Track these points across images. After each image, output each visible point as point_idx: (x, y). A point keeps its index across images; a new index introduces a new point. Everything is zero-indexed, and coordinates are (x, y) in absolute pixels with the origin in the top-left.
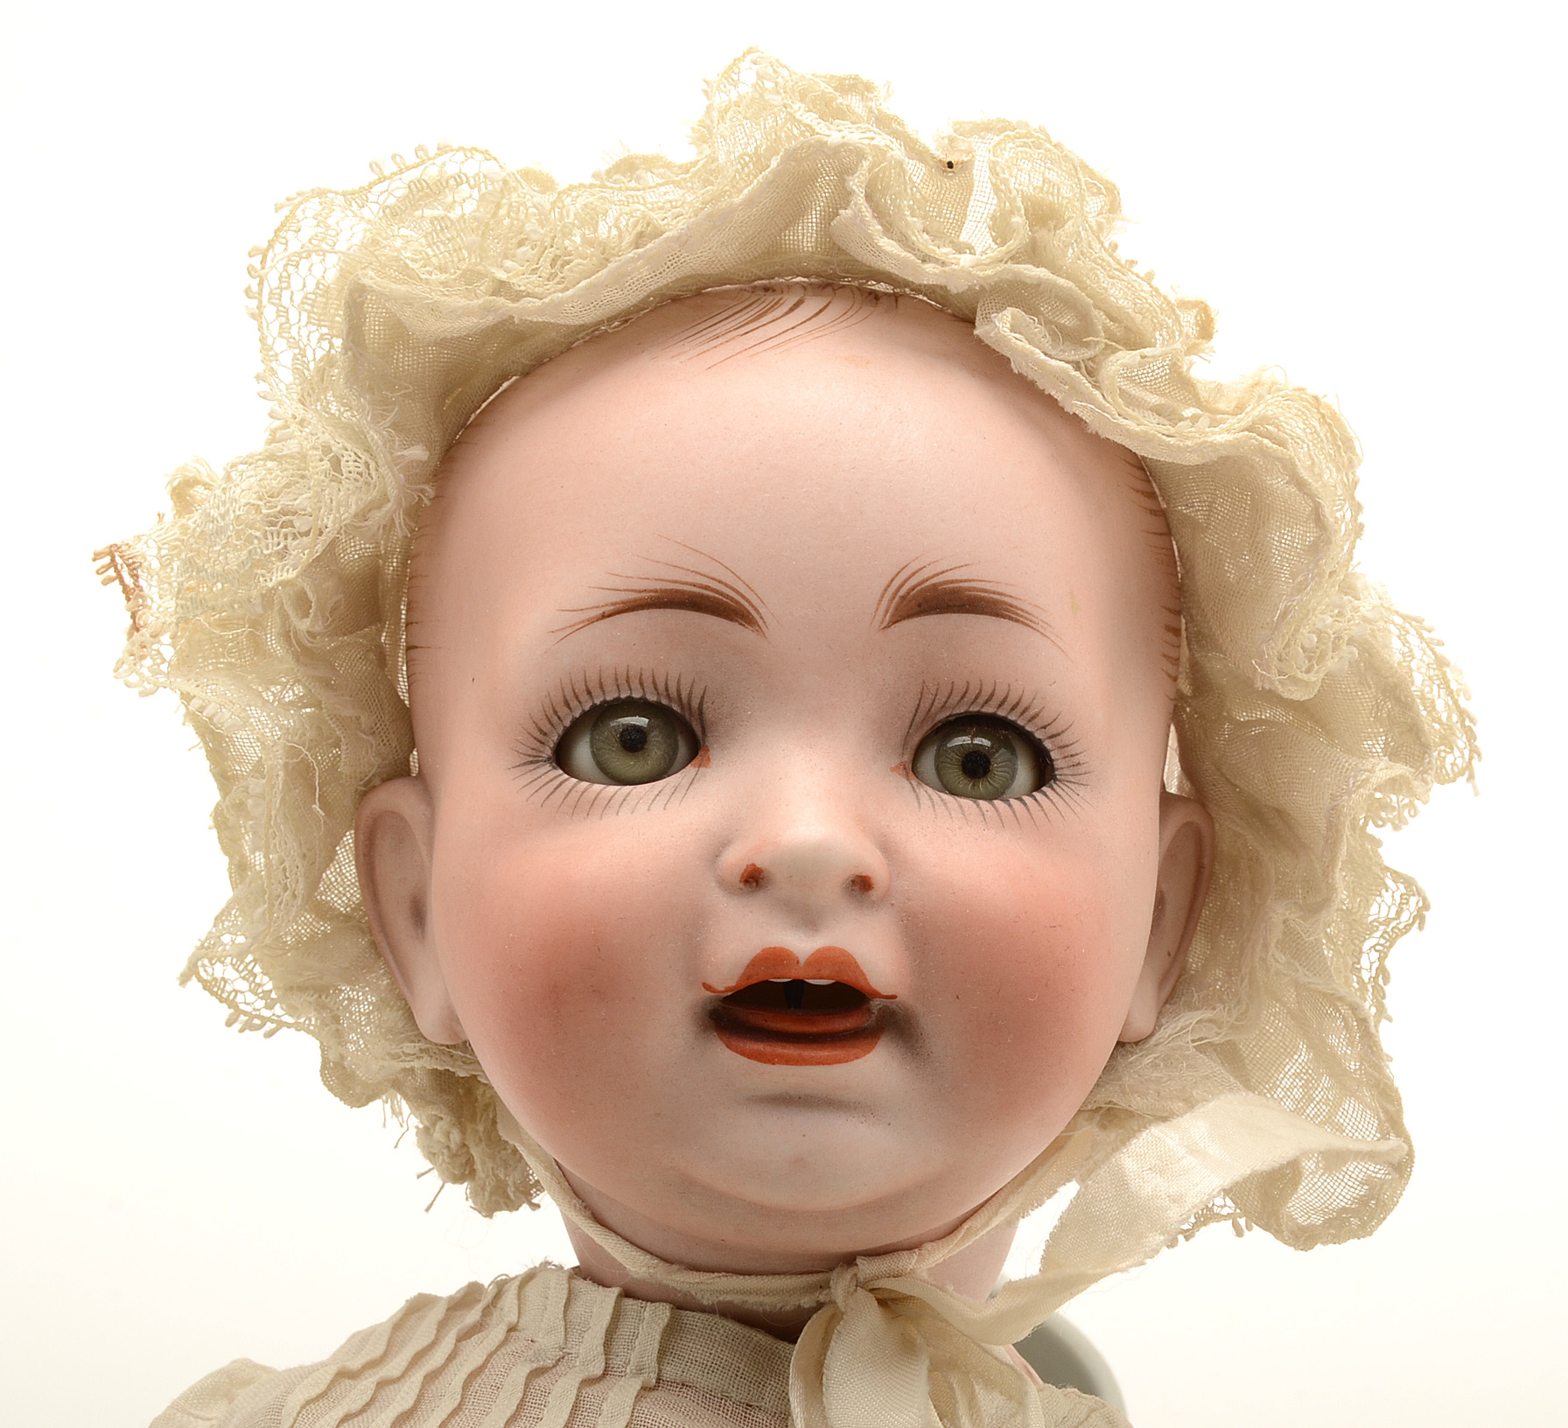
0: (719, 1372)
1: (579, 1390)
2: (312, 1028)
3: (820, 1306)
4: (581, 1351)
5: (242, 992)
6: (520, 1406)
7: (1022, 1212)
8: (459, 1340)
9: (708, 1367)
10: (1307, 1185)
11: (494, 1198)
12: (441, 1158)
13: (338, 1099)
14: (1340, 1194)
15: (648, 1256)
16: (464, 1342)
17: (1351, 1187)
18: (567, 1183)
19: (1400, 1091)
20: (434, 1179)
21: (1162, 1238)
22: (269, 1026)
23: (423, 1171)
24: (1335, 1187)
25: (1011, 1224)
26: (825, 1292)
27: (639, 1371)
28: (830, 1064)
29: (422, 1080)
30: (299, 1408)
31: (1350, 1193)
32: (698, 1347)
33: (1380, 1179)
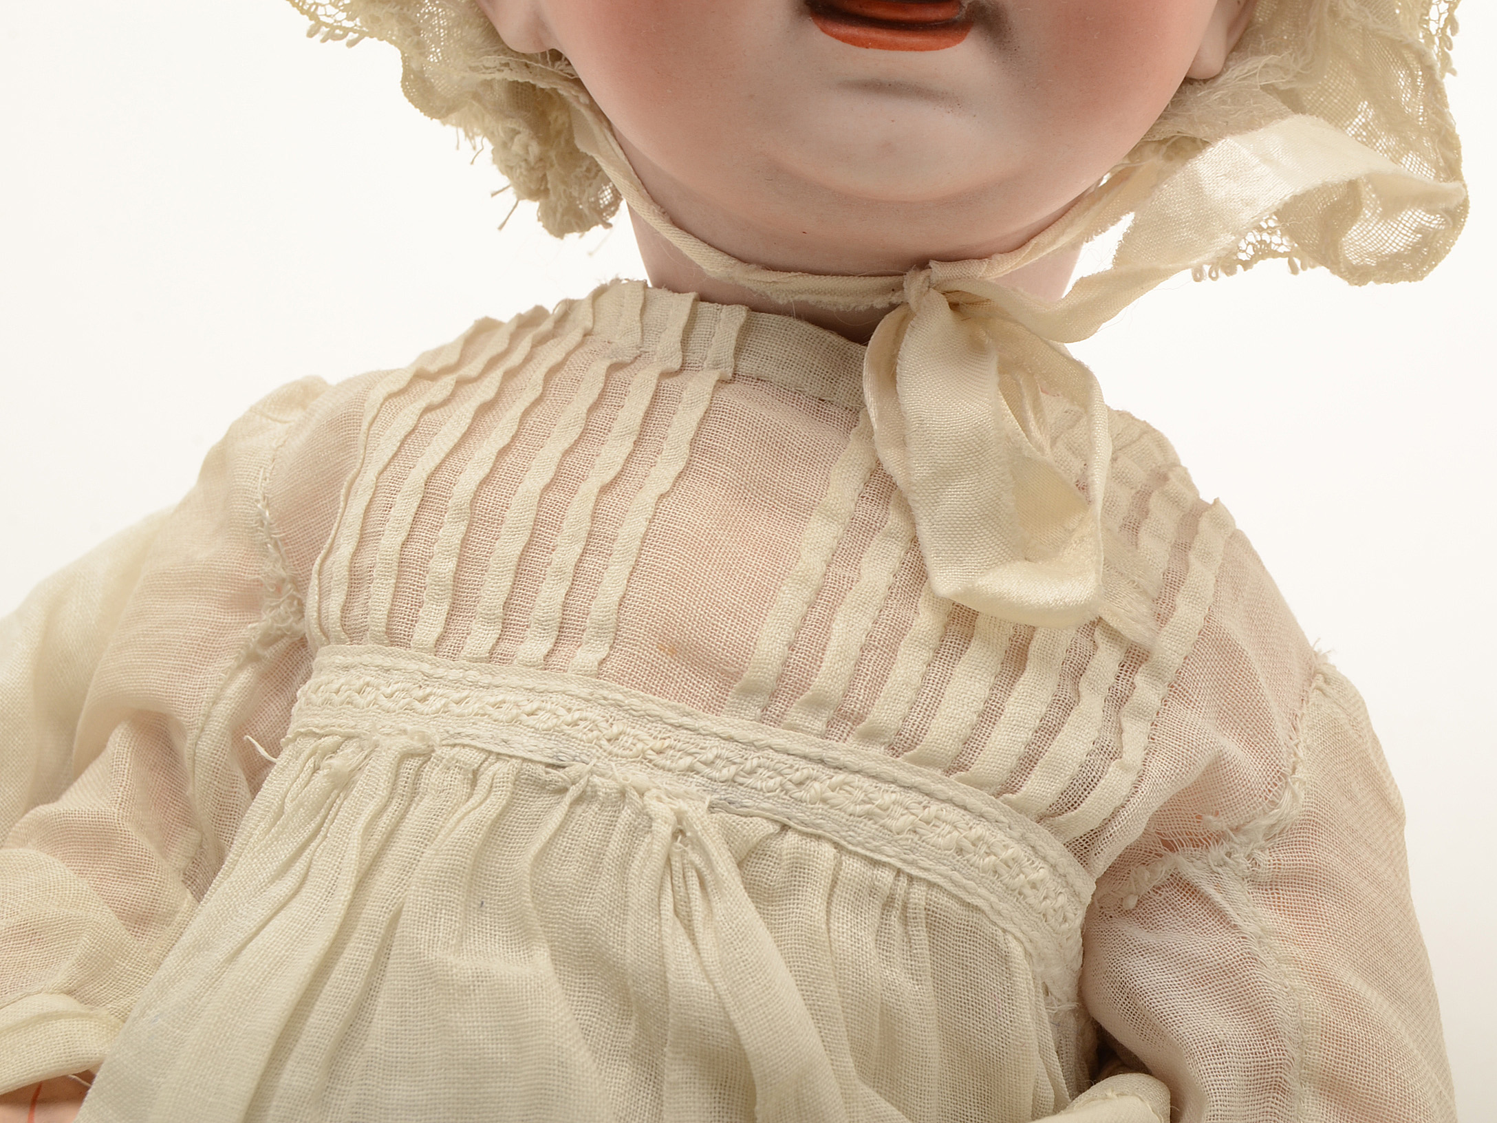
0: (793, 368)
1: (659, 380)
2: (394, 38)
3: (893, 307)
4: (659, 348)
5: (324, 6)
6: (602, 395)
7: (1087, 236)
8: (534, 346)
9: (783, 363)
10: (1362, 232)
11: (566, 218)
12: (518, 171)
13: (418, 110)
14: (1393, 241)
15: (726, 257)
16: (539, 348)
17: (1405, 235)
18: (645, 191)
19: (1460, 138)
20: (510, 196)
21: (1233, 238)
22: (352, 36)
23: (497, 190)
24: (1389, 235)
25: (1075, 246)
26: (897, 294)
27: (716, 365)
28: (921, 50)
29: (500, 94)
30: (382, 400)
31: (1404, 241)
32: (773, 345)
33: (1433, 228)
